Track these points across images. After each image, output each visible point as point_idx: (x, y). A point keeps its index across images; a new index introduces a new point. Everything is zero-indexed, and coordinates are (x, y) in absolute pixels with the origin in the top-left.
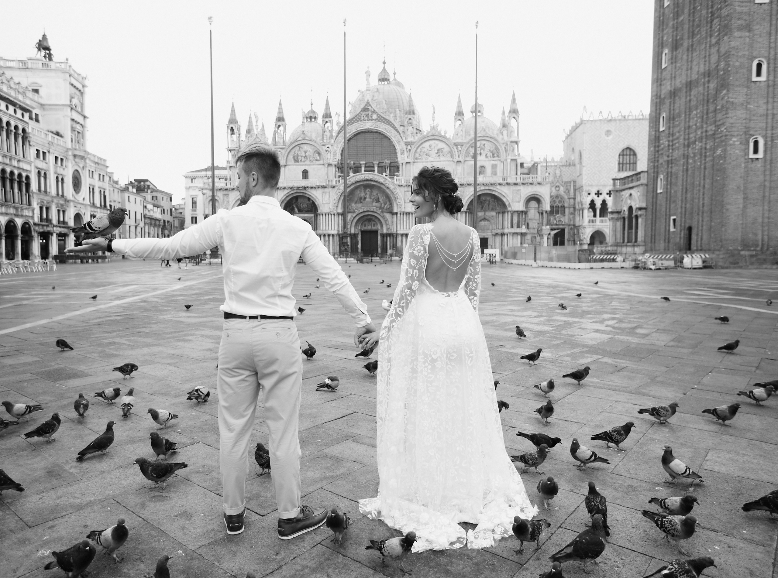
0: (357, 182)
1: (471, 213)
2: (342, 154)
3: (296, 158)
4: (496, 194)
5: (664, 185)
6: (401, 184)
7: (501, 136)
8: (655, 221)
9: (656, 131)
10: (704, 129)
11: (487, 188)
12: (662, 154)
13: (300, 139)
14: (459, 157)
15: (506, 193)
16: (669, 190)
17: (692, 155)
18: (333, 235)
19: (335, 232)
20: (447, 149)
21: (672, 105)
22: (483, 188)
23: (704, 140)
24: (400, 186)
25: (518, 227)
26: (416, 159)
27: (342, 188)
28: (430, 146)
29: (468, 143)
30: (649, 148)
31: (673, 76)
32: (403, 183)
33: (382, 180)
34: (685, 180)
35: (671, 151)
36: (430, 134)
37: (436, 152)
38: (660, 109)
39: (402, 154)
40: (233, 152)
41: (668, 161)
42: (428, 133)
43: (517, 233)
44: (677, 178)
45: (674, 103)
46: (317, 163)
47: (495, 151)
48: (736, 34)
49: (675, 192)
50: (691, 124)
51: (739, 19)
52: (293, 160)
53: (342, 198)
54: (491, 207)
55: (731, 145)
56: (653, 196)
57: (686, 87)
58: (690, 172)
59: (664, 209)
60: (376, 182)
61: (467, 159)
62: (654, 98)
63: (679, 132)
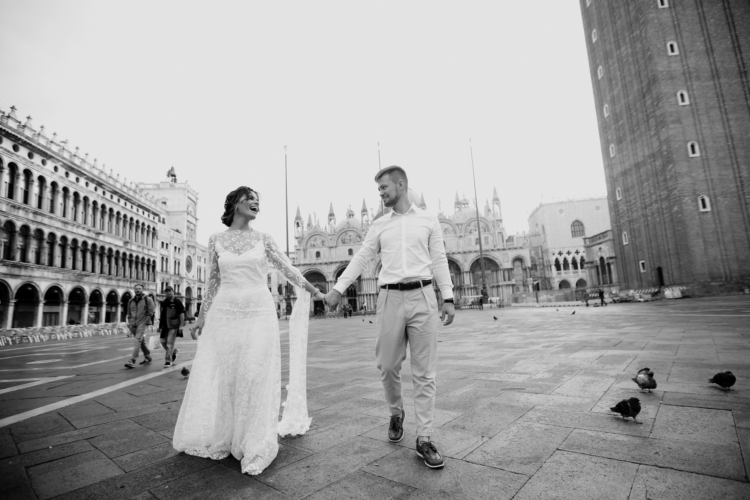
1: (473, 272)
3: (343, 241)
4: (490, 257)
5: (628, 238)
8: (626, 266)
9: (614, 201)
10: (658, 194)
12: (622, 216)
13: (346, 227)
14: (460, 233)
15: (497, 257)
16: (634, 242)
17: (650, 214)
20: (451, 228)
21: (625, 181)
23: (659, 202)
25: (509, 280)
29: (466, 223)
30: (610, 213)
31: (622, 161)
34: (647, 233)
35: (630, 213)
38: (615, 185)
40: (298, 239)
41: (629, 222)
43: (509, 285)
44: (639, 232)
45: (626, 179)
46: (359, 243)
47: (486, 228)
48: (671, 126)
49: (641, 242)
50: (644, 192)
51: (671, 116)
52: (341, 242)
54: (487, 267)
55: (685, 203)
56: (620, 247)
57: (636, 167)
58: (651, 226)
59: (632, 257)
61: (466, 234)
62: (608, 178)
63: (635, 199)
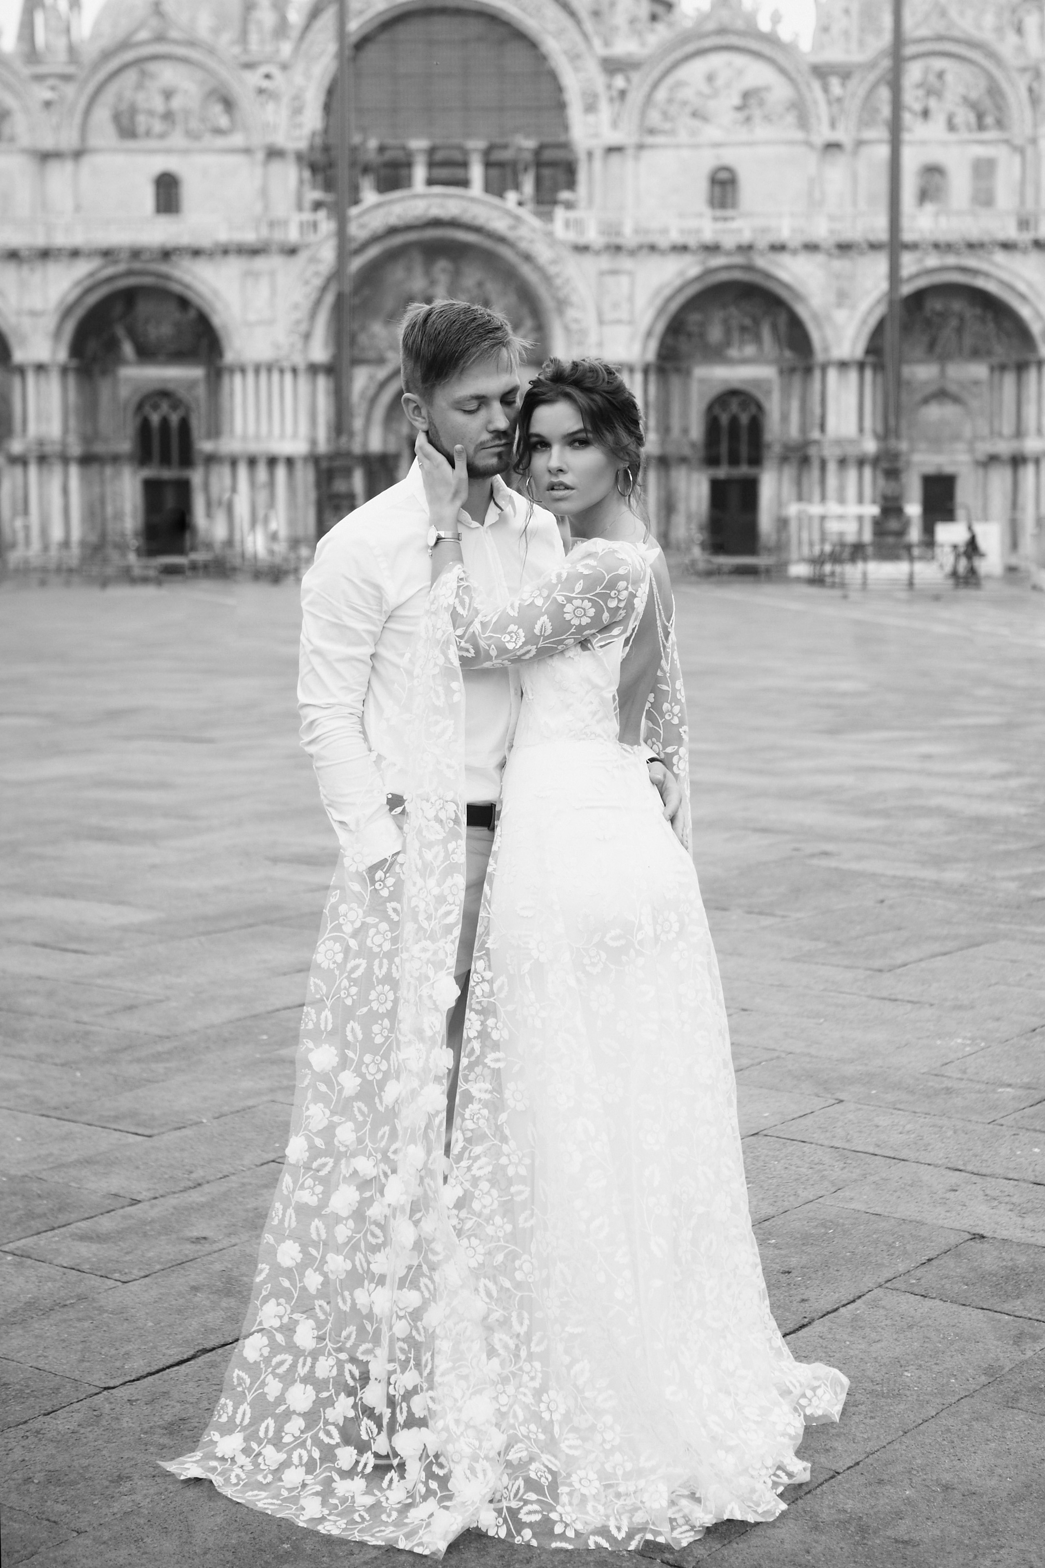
0: (393, 231)
1: (879, 367)
2: (327, 108)
3: (125, 121)
4: (991, 287)
6: (582, 241)
7: (1012, 38)
11: (951, 260)
13: (143, 35)
14: (833, 125)
15: (1030, 285)
18: (290, 462)
19: (297, 447)
20: (781, 90)
22: (932, 261)
24: (582, 249)
26: (652, 132)
27: (328, 254)
28: (710, 78)
29: (872, 65)
32: (592, 236)
33: (500, 225)
36: (711, 26)
37: (736, 101)
39: (590, 108)
42: (704, 18)
46: (221, 142)
47: (987, 103)
52: (110, 130)
53: (329, 299)
54: (968, 341)
60: (478, 230)
61: (863, 135)
